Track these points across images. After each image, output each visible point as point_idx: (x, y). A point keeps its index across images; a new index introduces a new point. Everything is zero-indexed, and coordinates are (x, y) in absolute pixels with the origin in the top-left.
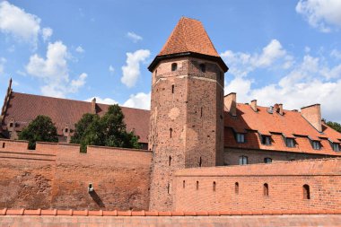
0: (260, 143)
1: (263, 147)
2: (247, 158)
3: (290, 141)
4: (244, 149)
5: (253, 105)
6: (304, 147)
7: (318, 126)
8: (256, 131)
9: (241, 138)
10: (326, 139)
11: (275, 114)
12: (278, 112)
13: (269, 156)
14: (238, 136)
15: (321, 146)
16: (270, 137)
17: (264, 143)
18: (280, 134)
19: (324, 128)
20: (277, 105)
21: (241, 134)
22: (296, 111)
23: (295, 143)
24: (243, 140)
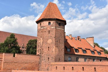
0: (75, 52)
1: (76, 53)
2: (71, 57)
3: (84, 51)
4: (70, 54)
5: (70, 37)
6: (89, 53)
7: (93, 45)
8: (73, 47)
9: (68, 50)
10: (96, 50)
11: (78, 40)
12: (79, 39)
13: (78, 57)
14: (68, 49)
15: (94, 53)
16: (78, 49)
17: (76, 52)
18: (81, 48)
19: (95, 46)
20: (78, 37)
21: (69, 48)
22: (84, 39)
23: (86, 52)
24: (69, 51)
